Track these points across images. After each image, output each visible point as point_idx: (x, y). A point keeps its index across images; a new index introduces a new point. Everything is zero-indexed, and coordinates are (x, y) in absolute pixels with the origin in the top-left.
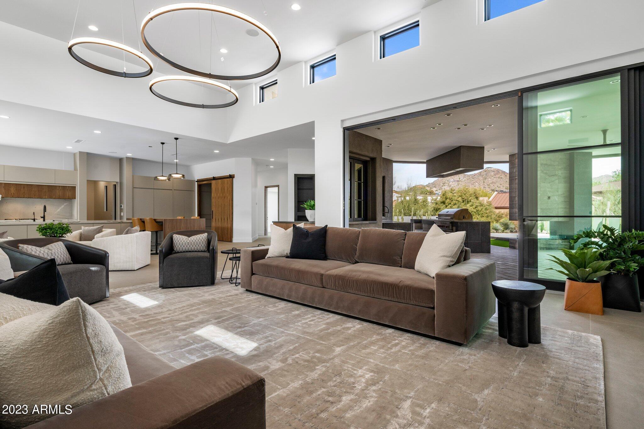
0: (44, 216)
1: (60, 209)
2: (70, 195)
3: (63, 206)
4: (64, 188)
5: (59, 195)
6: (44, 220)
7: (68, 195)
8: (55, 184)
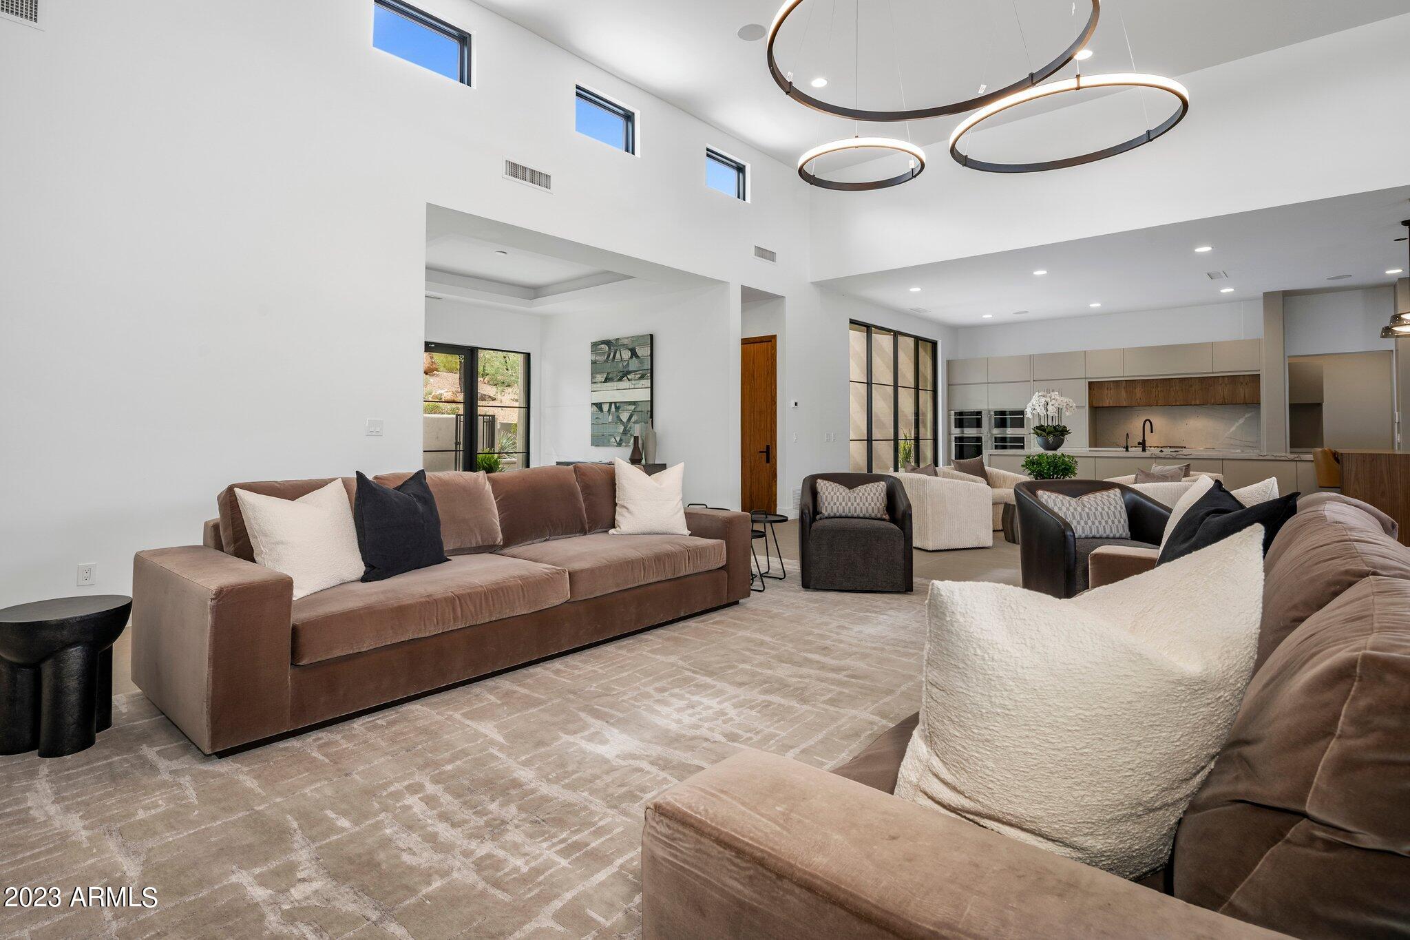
0: (1144, 440)
1: (1235, 426)
2: (1247, 397)
3: (1241, 421)
4: (1234, 379)
5: (1245, 397)
6: (1144, 450)
7: (1242, 396)
8: (1213, 373)
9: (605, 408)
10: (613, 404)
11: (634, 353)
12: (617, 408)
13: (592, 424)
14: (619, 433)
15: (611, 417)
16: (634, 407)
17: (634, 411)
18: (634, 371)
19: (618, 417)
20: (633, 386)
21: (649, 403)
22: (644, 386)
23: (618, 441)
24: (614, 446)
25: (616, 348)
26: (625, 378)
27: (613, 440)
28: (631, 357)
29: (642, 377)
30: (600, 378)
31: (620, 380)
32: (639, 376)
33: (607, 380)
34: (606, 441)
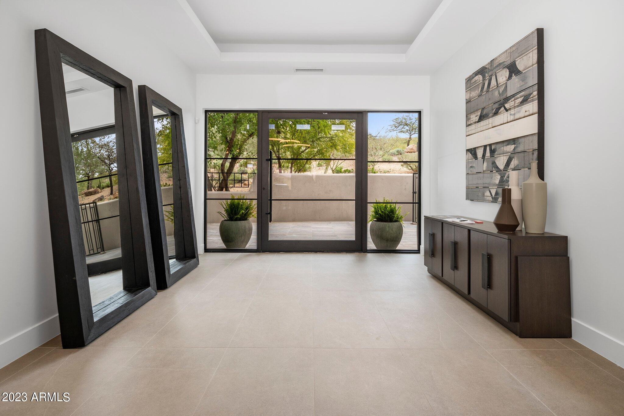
9: (480, 153)
10: (488, 148)
11: (513, 70)
12: (493, 152)
13: (468, 174)
14: (494, 185)
15: (485, 164)
16: (513, 147)
17: (514, 153)
18: (513, 96)
19: (494, 163)
20: (512, 118)
21: (536, 138)
22: (527, 114)
23: (493, 194)
24: (489, 201)
25: (490, 73)
26: (503, 109)
27: (487, 193)
28: (510, 77)
29: (525, 100)
30: (474, 118)
31: (496, 113)
32: (520, 100)
33: (482, 118)
34: (480, 194)
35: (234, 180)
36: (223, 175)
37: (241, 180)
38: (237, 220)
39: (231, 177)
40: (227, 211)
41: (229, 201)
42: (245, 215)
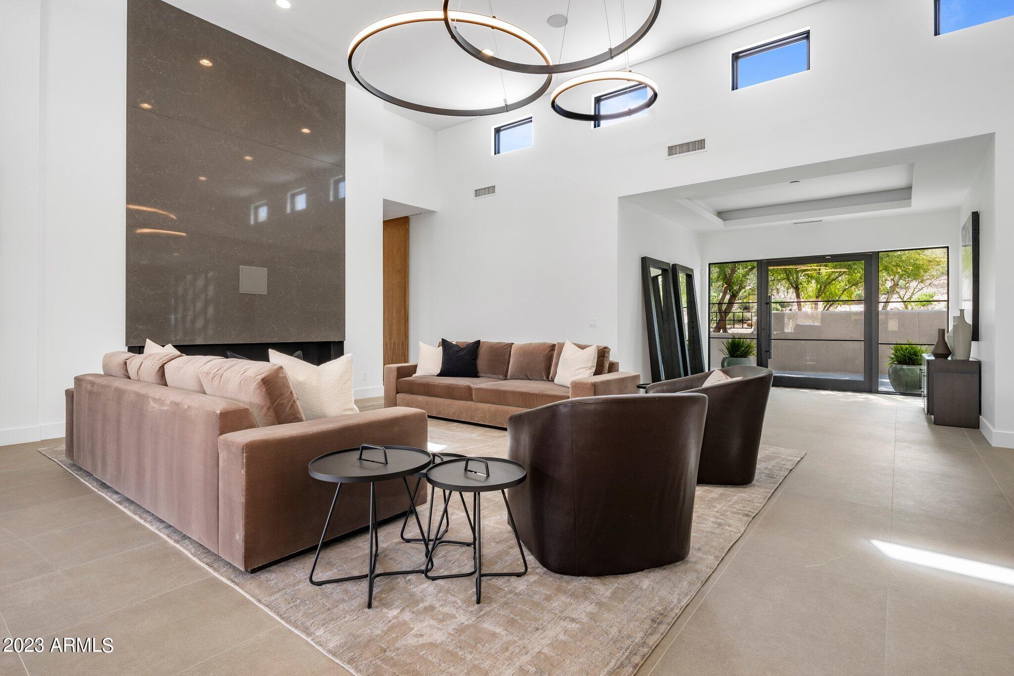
35: (734, 320)
36: (721, 315)
37: (743, 320)
38: (737, 357)
39: (730, 315)
40: (728, 349)
41: (730, 340)
42: (746, 353)
